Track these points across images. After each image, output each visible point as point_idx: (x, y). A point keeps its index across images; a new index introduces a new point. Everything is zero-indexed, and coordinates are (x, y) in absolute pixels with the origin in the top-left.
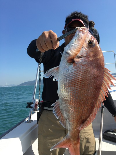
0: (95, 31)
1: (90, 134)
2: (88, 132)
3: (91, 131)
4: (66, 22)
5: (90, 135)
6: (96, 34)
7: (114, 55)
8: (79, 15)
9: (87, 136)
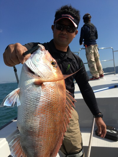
0: (92, 27)
1: (77, 132)
2: (75, 132)
3: (77, 130)
4: (55, 16)
5: (77, 134)
6: (93, 30)
7: (113, 52)
8: (70, 10)
9: (74, 135)
